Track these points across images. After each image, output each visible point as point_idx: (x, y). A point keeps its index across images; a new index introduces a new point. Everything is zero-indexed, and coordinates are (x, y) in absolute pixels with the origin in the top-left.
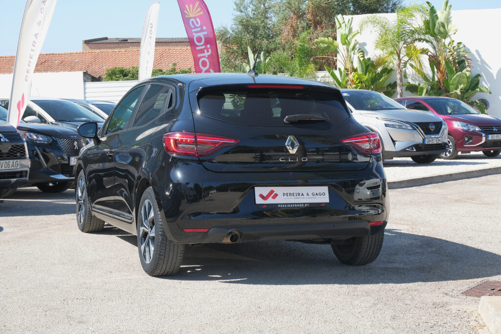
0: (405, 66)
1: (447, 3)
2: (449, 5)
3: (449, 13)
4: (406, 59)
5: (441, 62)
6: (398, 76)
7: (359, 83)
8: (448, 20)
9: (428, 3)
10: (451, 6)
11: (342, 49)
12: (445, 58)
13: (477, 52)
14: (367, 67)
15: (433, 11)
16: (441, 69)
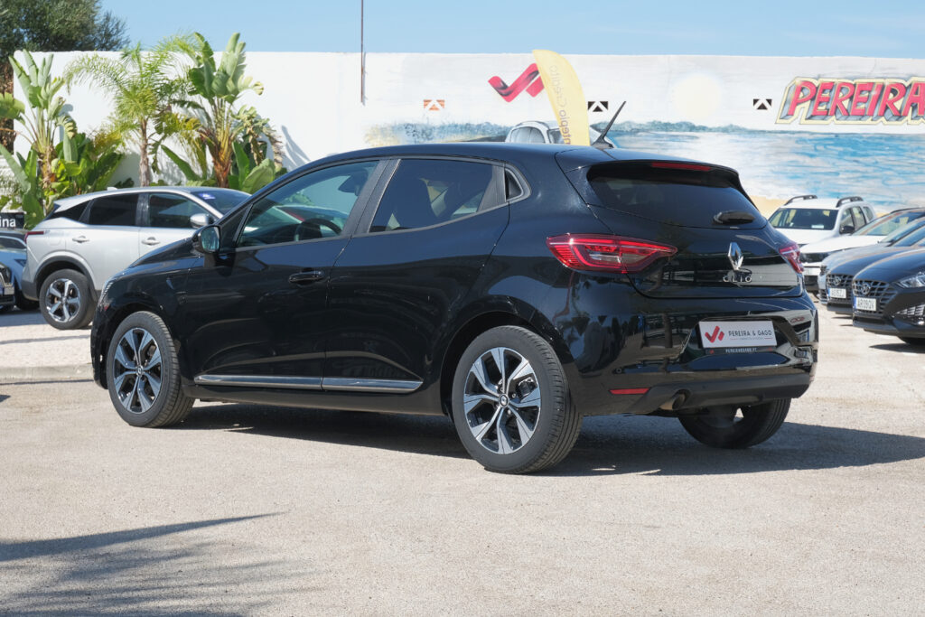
0: (154, 151)
1: (238, 37)
2: (240, 41)
3: (241, 59)
4: (157, 137)
5: (222, 145)
6: (143, 169)
7: (66, 179)
8: (239, 69)
9: (199, 35)
10: (244, 45)
11: (30, 113)
12: (229, 138)
13: (284, 129)
14: (81, 150)
15: (208, 52)
16: (222, 157)
